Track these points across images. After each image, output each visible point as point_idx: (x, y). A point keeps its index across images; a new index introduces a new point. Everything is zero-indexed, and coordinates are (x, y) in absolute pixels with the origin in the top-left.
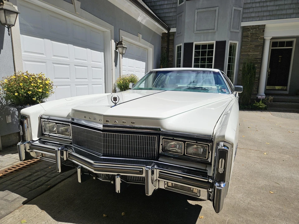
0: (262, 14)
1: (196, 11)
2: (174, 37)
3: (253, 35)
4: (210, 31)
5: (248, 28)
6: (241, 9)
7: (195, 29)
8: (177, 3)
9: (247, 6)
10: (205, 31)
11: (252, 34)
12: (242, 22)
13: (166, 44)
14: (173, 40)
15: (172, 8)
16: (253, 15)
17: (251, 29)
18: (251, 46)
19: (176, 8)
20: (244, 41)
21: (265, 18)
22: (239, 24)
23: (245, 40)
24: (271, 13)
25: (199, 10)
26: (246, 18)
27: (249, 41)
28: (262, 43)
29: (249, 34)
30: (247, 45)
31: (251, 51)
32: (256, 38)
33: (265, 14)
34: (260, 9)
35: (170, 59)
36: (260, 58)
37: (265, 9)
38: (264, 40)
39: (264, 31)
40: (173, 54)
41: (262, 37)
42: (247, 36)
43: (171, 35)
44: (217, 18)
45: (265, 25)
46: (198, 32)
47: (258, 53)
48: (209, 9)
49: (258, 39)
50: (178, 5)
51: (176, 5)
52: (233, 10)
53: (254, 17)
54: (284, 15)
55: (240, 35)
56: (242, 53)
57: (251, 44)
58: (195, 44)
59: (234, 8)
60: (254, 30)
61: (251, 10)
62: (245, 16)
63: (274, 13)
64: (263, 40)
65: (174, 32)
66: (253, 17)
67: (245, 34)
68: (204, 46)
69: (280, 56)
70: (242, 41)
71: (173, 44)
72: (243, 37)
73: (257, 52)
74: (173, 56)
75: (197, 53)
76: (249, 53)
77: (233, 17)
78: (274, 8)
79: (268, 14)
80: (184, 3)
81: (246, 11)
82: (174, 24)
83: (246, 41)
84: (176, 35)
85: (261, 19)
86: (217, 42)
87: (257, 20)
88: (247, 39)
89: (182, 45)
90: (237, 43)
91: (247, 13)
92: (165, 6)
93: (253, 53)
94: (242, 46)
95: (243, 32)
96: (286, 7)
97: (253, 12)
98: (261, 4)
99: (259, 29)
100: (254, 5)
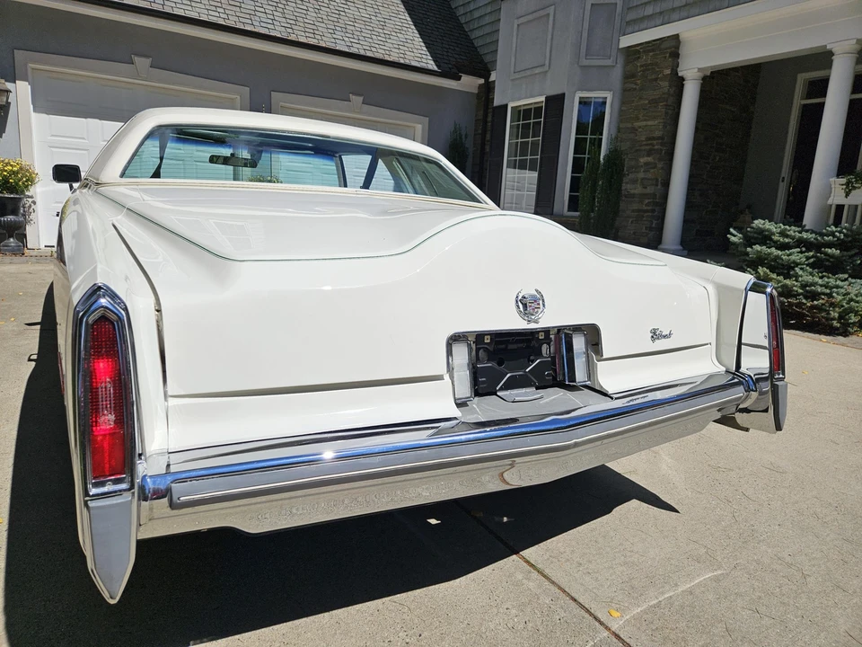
3: (646, 70)
4: (537, 71)
5: (636, 52)
7: (512, 71)
10: (528, 73)
11: (646, 67)
12: (623, 35)
13: (484, 112)
16: (649, 10)
17: (644, 52)
18: (642, 102)
21: (675, 16)
22: (614, 43)
23: (629, 86)
25: (520, 21)
26: (634, 21)
27: (637, 87)
29: (639, 69)
30: (633, 102)
31: (640, 116)
32: (653, 77)
38: (679, 83)
39: (673, 54)
42: (634, 76)
44: (550, 36)
45: (676, 37)
46: (517, 76)
47: (656, 122)
48: (539, 14)
49: (657, 79)
52: (588, 7)
53: (651, 15)
55: (617, 74)
56: (624, 125)
57: (640, 98)
58: (511, 108)
60: (651, 54)
62: (632, 16)
65: (494, 82)
66: (649, 17)
67: (630, 68)
68: (527, 112)
70: (623, 91)
72: (628, 77)
73: (654, 118)
76: (637, 124)
83: (631, 90)
84: (495, 88)
85: (666, 19)
86: (547, 99)
87: (658, 23)
88: (633, 82)
90: (609, 96)
93: (644, 123)
94: (623, 103)
95: (627, 63)
97: (650, 2)
99: (662, 51)
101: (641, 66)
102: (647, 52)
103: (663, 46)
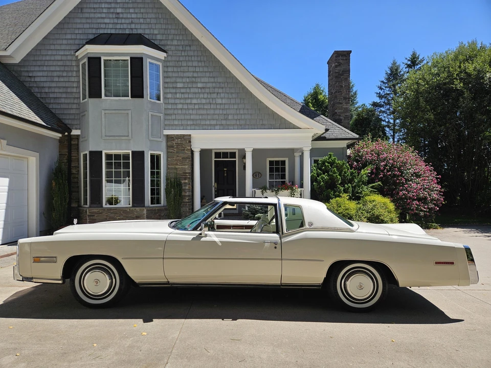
0: (184, 122)
1: (103, 112)
2: (78, 141)
3: (178, 146)
4: (123, 138)
5: (172, 137)
6: (161, 115)
7: (104, 135)
8: (80, 98)
9: (168, 112)
10: (117, 138)
11: (178, 144)
12: (164, 129)
13: (67, 150)
14: (78, 145)
15: (74, 103)
16: (176, 123)
17: (176, 138)
18: (178, 158)
19: (79, 104)
21: (189, 128)
22: (161, 132)
23: (171, 151)
24: (195, 123)
25: (107, 112)
26: (169, 125)
27: (175, 152)
28: (190, 155)
29: (175, 144)
30: (174, 157)
31: (179, 164)
32: (182, 149)
33: (189, 123)
34: (182, 117)
35: (74, 171)
36: (189, 173)
37: (188, 117)
38: (192, 152)
39: (190, 142)
40: (79, 164)
41: (189, 148)
42: (173, 147)
43: (73, 139)
44: (130, 124)
45: (190, 135)
46: (108, 138)
47: (187, 167)
48: (120, 112)
49: (184, 150)
50: (81, 101)
51: (79, 100)
52: (150, 115)
53: (177, 125)
54: (208, 125)
55: (164, 145)
56: (169, 166)
57: (178, 156)
58: (105, 153)
59: (150, 113)
60: (179, 139)
61: (173, 117)
62: (167, 122)
63: (198, 122)
64: (190, 152)
65: (78, 136)
67: (169, 143)
68: (117, 157)
69: (225, 169)
70: (168, 152)
71: (78, 151)
72: (168, 147)
73: (185, 165)
74: (78, 167)
75: (109, 165)
76: (177, 167)
77: (150, 123)
78: (198, 117)
79: (191, 123)
80: (86, 100)
81: (168, 117)
82: (76, 124)
84: (81, 140)
85: (185, 128)
86: (133, 152)
87: (181, 128)
88: (172, 149)
89: (87, 153)
90: (161, 153)
91: (169, 119)
92: (63, 101)
93: (181, 167)
94: (168, 157)
95: (167, 141)
96: (209, 117)
97: (176, 119)
98: (184, 112)
99: (185, 140)
100: (176, 112)
102: (177, 138)
103: (185, 137)
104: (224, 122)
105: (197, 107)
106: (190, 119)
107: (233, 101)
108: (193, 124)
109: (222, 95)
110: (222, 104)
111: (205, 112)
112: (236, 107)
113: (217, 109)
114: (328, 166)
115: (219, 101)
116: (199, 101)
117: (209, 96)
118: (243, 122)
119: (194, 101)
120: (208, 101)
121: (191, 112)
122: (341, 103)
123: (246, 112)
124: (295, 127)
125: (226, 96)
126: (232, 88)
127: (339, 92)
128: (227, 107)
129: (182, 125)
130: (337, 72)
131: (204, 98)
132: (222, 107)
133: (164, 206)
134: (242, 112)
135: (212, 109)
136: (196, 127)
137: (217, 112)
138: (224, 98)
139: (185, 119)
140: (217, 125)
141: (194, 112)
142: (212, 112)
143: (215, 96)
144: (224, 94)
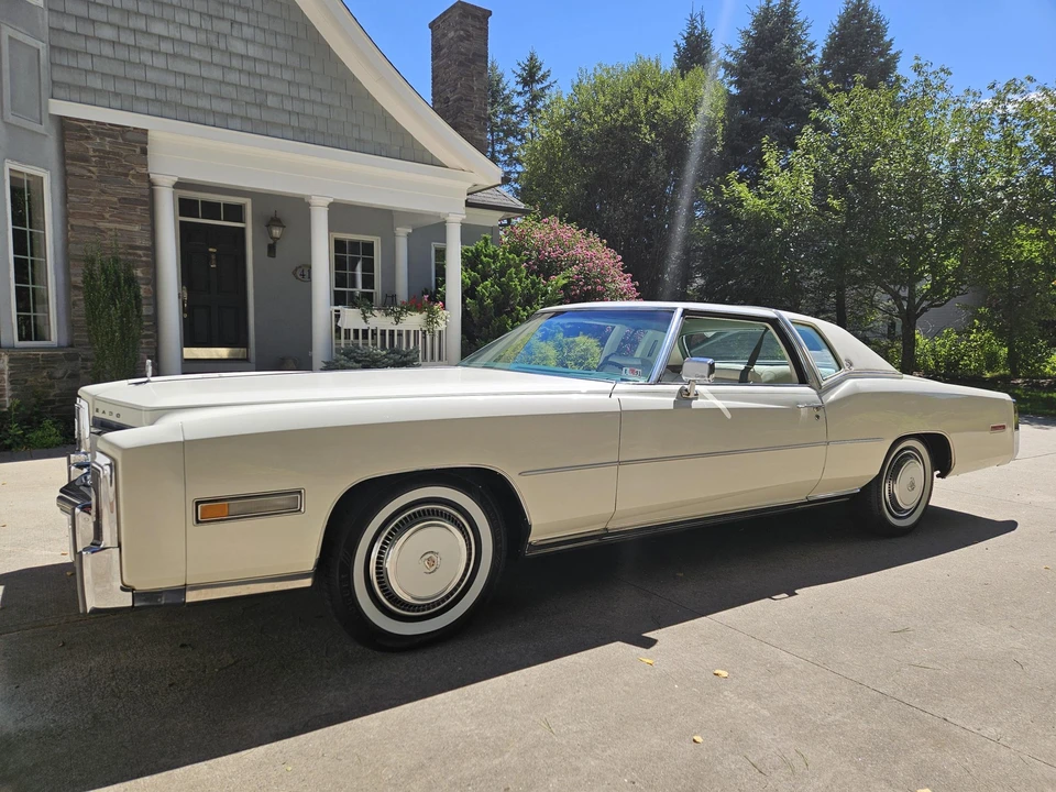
3: (105, 158)
5: (82, 129)
6: (43, 47)
9: (64, 41)
11: (104, 156)
12: (52, 98)
16: (96, 83)
17: (97, 133)
18: (105, 197)
20: (73, 175)
21: (142, 106)
22: (42, 107)
23: (77, 171)
24: (161, 95)
26: (69, 86)
27: (95, 177)
28: (147, 192)
29: (91, 153)
30: (89, 194)
31: (107, 216)
32: (120, 170)
33: (142, 92)
34: (118, 70)
36: (146, 248)
37: (137, 73)
38: (152, 184)
39: (144, 152)
41: (143, 171)
42: (86, 160)
45: (145, 132)
47: (137, 228)
49: (126, 175)
52: (6, 40)
53: (101, 91)
54: (205, 111)
55: (51, 147)
56: (72, 221)
57: (104, 192)
59: (6, 32)
60: (108, 139)
61: (85, 63)
62: (59, 75)
63: (173, 96)
64: (146, 185)
66: (95, 90)
67: (71, 146)
69: (211, 250)
70: (65, 174)
72: (65, 157)
73: (131, 222)
76: (103, 225)
77: (5, 66)
78: (171, 80)
79: (150, 93)
81: (64, 60)
83: (81, 176)
85: (126, 105)
87: (114, 104)
88: (82, 167)
90: (45, 175)
91: (69, 67)
93: (115, 226)
94: (67, 192)
95: (63, 139)
96: (209, 88)
97: (93, 72)
98: (122, 53)
99: (127, 142)
100: (92, 47)
101: (94, 151)
102: (102, 135)
103: (129, 136)
104: (254, 112)
105: (166, 47)
106: (145, 82)
107: (278, 57)
108: (156, 100)
109: (248, 32)
110: (248, 57)
111: (193, 69)
112: (287, 75)
113: (230, 68)
114: (488, 262)
115: (239, 47)
116: (174, 32)
117: (206, 24)
118: (308, 124)
119: (158, 28)
120: (202, 37)
121: (146, 58)
122: (471, 128)
123: (316, 96)
124: (434, 162)
125: (260, 36)
126: (275, 17)
127: (466, 100)
128: (261, 69)
129: (116, 94)
130: (462, 54)
131: (189, 26)
132: (247, 65)
133: (60, 347)
134: (304, 94)
135: (216, 65)
136: (166, 111)
137: (233, 77)
138: (253, 42)
139: (125, 78)
140: (233, 116)
141: (160, 62)
142: (216, 74)
143: (224, 27)
144: (251, 30)
